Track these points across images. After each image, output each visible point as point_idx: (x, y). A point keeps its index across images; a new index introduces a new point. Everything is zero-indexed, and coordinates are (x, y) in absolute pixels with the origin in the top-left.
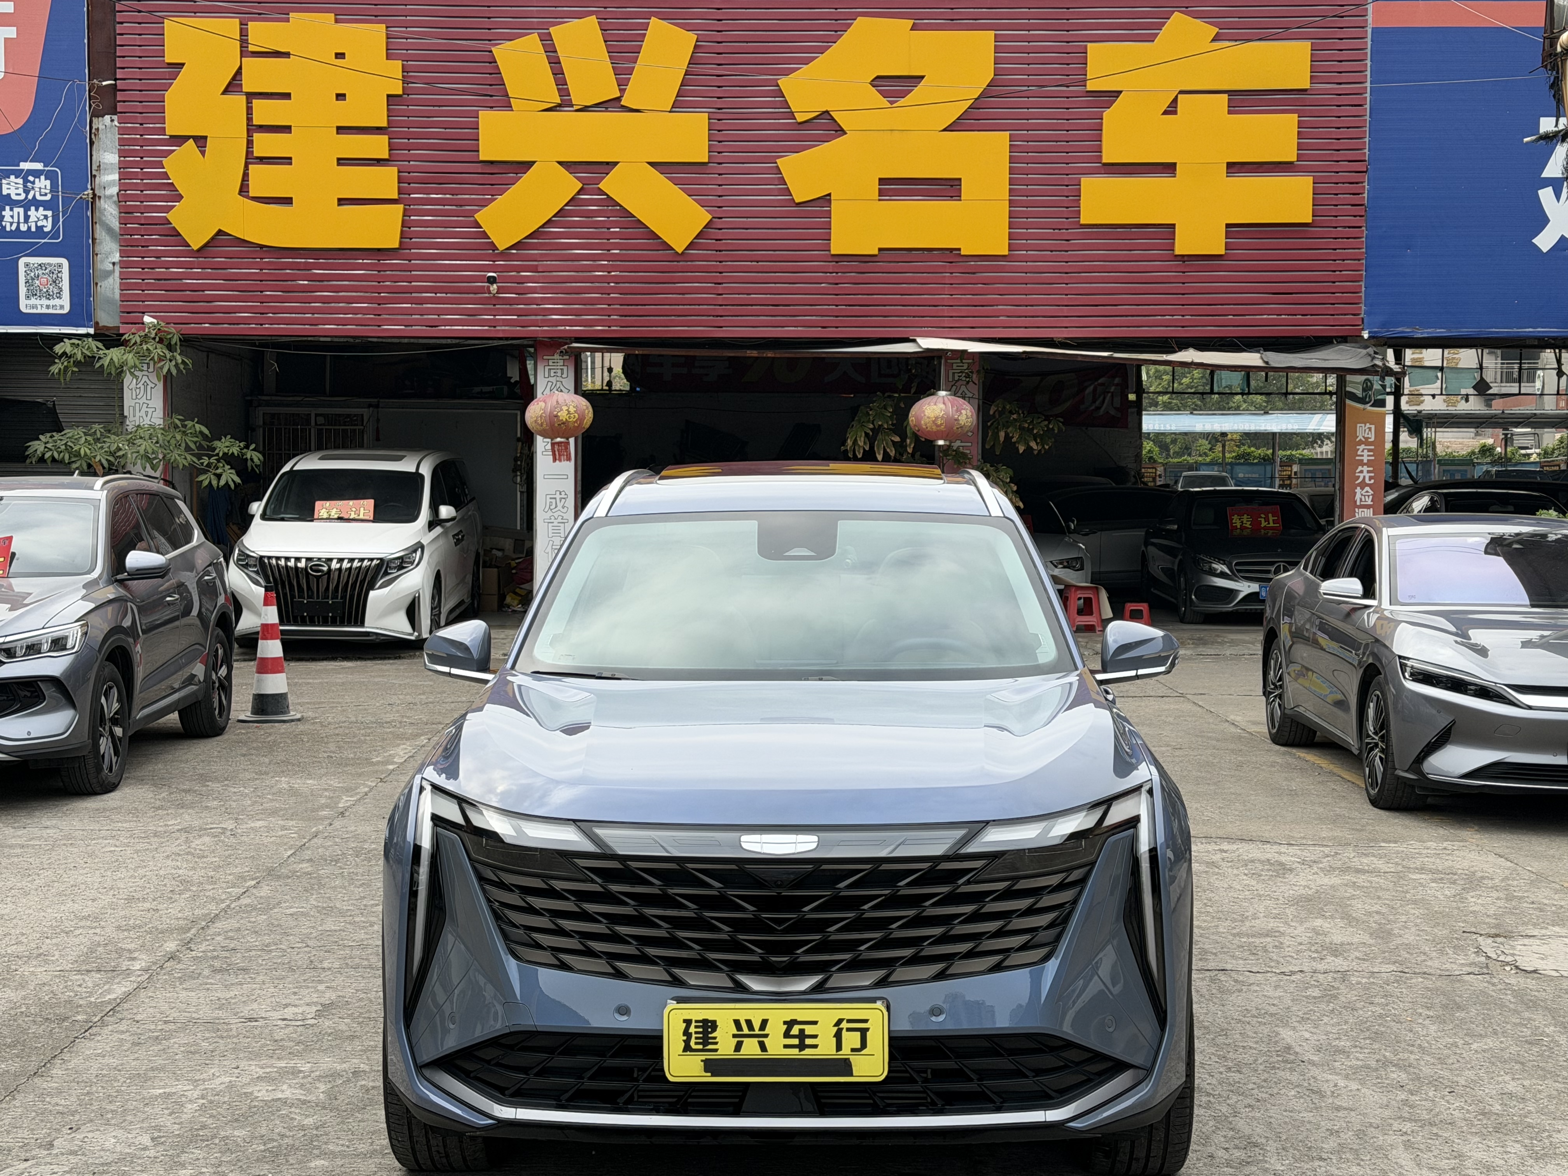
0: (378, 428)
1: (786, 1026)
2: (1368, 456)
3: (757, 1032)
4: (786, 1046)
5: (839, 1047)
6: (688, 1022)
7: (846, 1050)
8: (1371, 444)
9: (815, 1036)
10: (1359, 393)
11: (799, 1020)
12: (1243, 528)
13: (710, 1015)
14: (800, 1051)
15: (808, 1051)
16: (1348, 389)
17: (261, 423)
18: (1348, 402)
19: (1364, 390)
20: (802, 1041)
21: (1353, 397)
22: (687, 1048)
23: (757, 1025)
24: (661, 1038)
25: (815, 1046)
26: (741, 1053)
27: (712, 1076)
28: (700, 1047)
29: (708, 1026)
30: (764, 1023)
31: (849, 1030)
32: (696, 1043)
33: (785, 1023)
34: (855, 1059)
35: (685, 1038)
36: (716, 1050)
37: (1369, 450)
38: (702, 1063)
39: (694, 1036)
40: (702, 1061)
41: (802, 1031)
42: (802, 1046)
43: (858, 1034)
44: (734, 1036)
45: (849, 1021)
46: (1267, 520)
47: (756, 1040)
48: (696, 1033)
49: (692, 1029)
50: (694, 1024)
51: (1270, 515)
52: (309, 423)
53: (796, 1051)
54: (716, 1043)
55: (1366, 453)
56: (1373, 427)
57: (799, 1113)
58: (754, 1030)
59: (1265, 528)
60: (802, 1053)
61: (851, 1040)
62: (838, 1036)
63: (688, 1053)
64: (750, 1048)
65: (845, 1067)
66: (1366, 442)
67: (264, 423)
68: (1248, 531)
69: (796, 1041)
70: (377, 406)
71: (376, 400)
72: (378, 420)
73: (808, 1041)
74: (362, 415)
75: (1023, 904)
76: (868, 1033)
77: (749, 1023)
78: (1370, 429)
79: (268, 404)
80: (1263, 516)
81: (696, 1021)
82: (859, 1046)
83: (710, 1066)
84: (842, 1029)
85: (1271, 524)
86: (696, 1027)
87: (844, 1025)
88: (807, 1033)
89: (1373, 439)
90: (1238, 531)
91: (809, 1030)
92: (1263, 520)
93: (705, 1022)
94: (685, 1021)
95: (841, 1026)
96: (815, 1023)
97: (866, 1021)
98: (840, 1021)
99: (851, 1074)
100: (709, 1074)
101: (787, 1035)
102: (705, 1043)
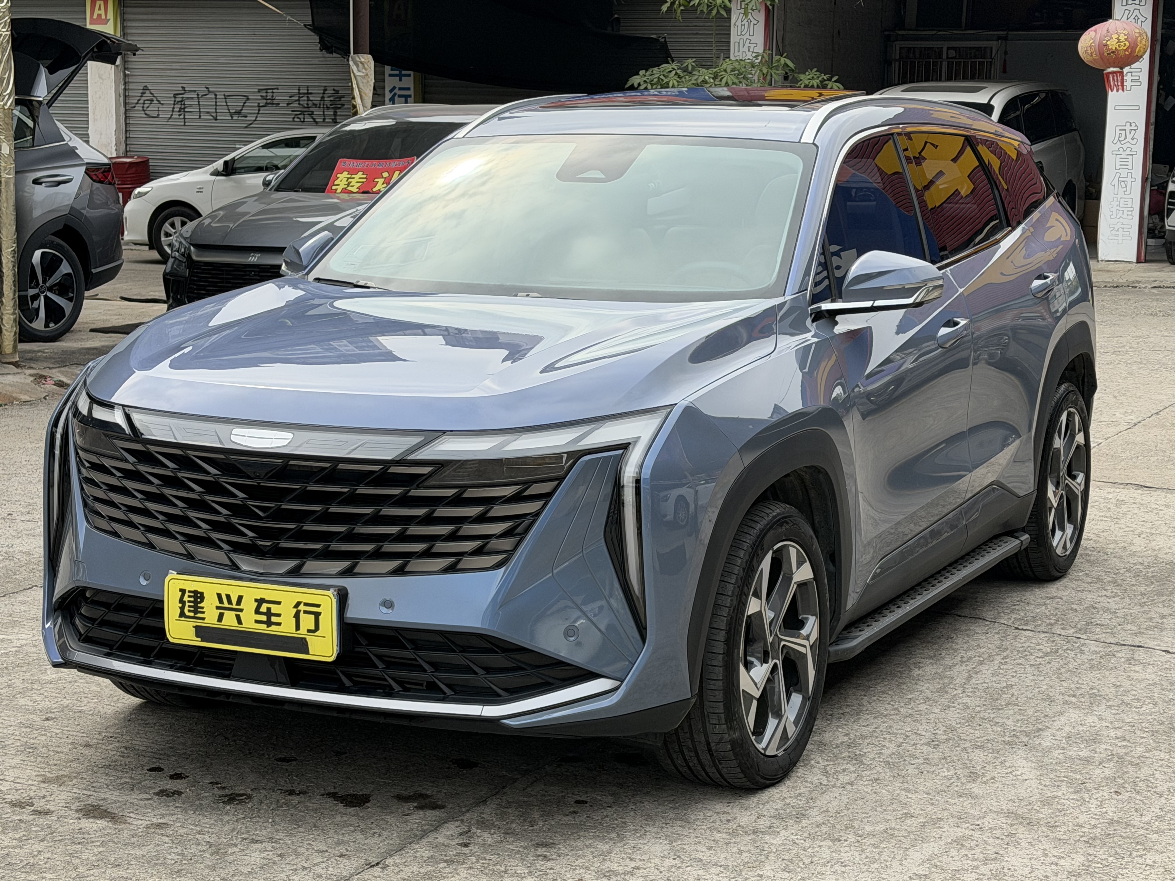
0: (1005, 61)
1: (256, 604)
3: (234, 606)
4: (257, 622)
5: (298, 628)
6: (183, 591)
7: (303, 631)
9: (279, 615)
11: (266, 599)
13: (199, 587)
14: (268, 627)
15: (273, 628)
17: (897, 57)
20: (269, 619)
22: (182, 614)
23: (234, 600)
24: (162, 602)
25: (279, 624)
26: (222, 623)
27: (202, 641)
28: (192, 614)
29: (198, 597)
30: (240, 599)
31: (306, 612)
32: (189, 611)
33: (256, 600)
34: (310, 639)
35: (180, 605)
36: (203, 619)
38: (194, 629)
39: (187, 604)
40: (193, 627)
41: (269, 609)
42: (269, 623)
43: (312, 617)
44: (218, 608)
45: (306, 604)
47: (234, 613)
48: (189, 602)
49: (186, 598)
50: (187, 594)
52: (940, 56)
53: (264, 626)
54: (203, 613)
57: (274, 682)
58: (232, 604)
60: (269, 629)
61: (307, 622)
62: (297, 616)
63: (183, 619)
64: (229, 621)
65: (302, 645)
67: (900, 57)
69: (264, 618)
70: (1005, 38)
71: (1006, 33)
72: (1006, 53)
73: (274, 619)
74: (991, 48)
75: (474, 511)
76: (320, 617)
77: (228, 597)
79: (905, 38)
81: (189, 592)
82: (313, 628)
83: (200, 632)
84: (300, 611)
86: (189, 596)
87: (302, 607)
88: (273, 611)
91: (275, 609)
93: (195, 592)
94: (181, 590)
95: (299, 608)
96: (279, 603)
97: (318, 606)
98: (298, 604)
99: (307, 652)
100: (199, 639)
101: (257, 611)
102: (196, 612)
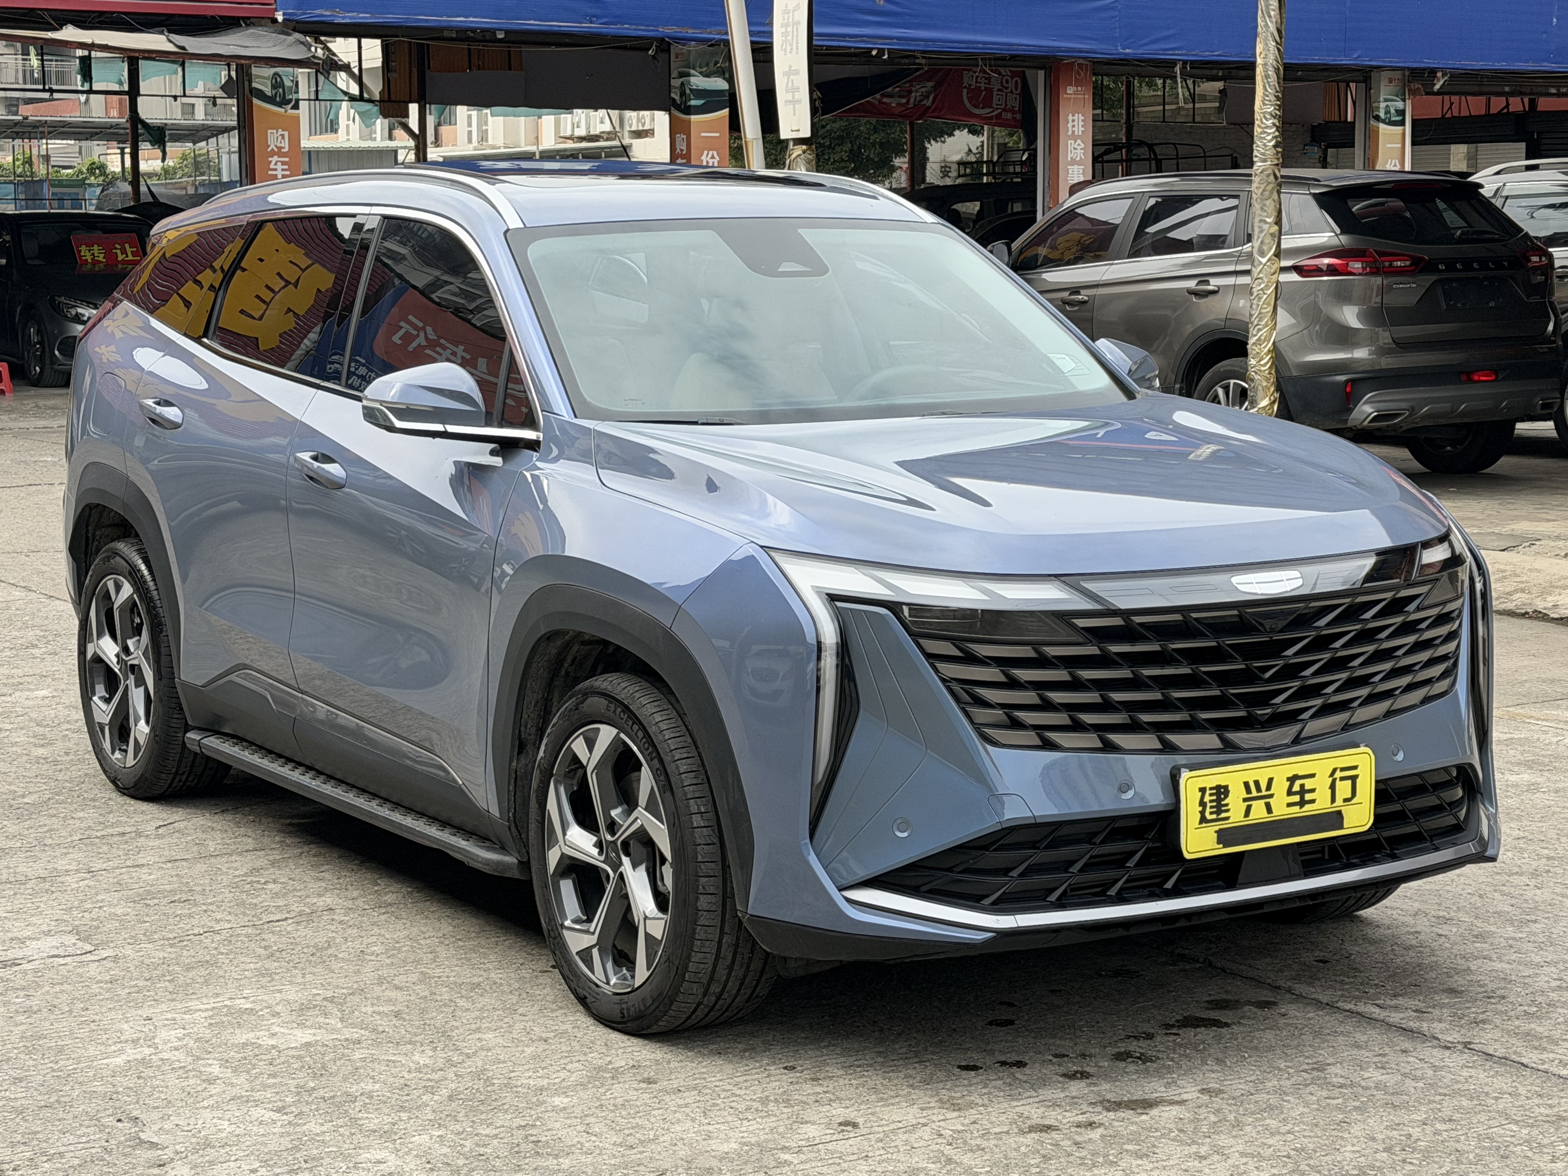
1: (1288, 783)
2: (283, 170)
3: (1264, 793)
4: (1289, 805)
5: (1333, 800)
6: (1203, 790)
7: (1339, 801)
8: (284, 155)
9: (1313, 790)
10: (268, 90)
11: (1300, 774)
12: (95, 262)
13: (1221, 781)
14: (1301, 808)
15: (1307, 807)
16: (254, 85)
18: (255, 101)
19: (274, 87)
20: (1302, 798)
21: (261, 95)
22: (1203, 820)
23: (1263, 786)
25: (1314, 801)
26: (1250, 818)
27: (1224, 847)
28: (1214, 816)
29: (1221, 792)
30: (1270, 781)
31: (1341, 779)
32: (1211, 813)
33: (1288, 779)
34: (1346, 810)
35: (1201, 809)
36: (1227, 818)
37: (283, 163)
38: (1216, 835)
39: (1209, 805)
40: (1216, 832)
41: (1302, 786)
42: (1302, 803)
43: (1349, 782)
44: (1245, 800)
45: (1342, 769)
46: (124, 252)
47: (1263, 801)
48: (1211, 801)
49: (1207, 798)
50: (1208, 792)
51: (127, 245)
53: (1296, 809)
54: (1228, 811)
55: (280, 167)
56: (286, 134)
57: (1287, 877)
58: (1261, 791)
59: (123, 262)
60: (1304, 809)
61: (1343, 790)
62: (1333, 787)
63: (1204, 825)
64: (1259, 813)
65: (1336, 820)
66: (279, 152)
68: (102, 265)
69: (1297, 798)
73: (1308, 797)
76: (1358, 781)
77: (1257, 783)
78: (283, 136)
80: (117, 246)
81: (1211, 789)
82: (1349, 796)
83: (1224, 837)
84: (1336, 779)
85: (130, 257)
86: (1211, 795)
87: (1338, 774)
88: (1307, 788)
89: (286, 150)
90: (89, 266)
91: (1309, 784)
92: (119, 252)
93: (1218, 787)
94: (1200, 790)
95: (1335, 776)
96: (1312, 776)
97: (1355, 768)
98: (1335, 770)
99: (1341, 827)
100: (1222, 846)
101: (1290, 793)
102: (1218, 812)
